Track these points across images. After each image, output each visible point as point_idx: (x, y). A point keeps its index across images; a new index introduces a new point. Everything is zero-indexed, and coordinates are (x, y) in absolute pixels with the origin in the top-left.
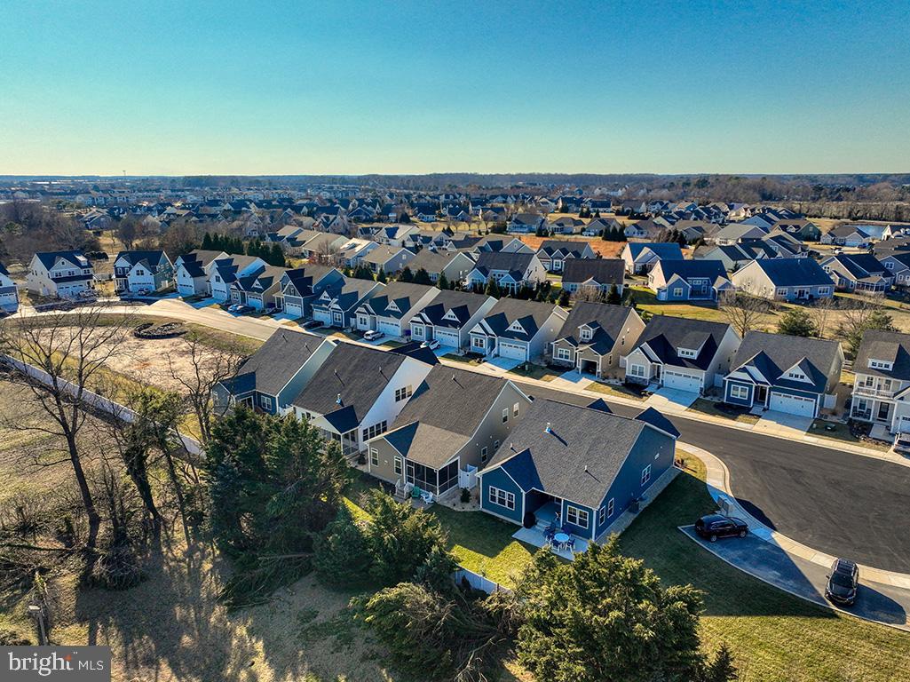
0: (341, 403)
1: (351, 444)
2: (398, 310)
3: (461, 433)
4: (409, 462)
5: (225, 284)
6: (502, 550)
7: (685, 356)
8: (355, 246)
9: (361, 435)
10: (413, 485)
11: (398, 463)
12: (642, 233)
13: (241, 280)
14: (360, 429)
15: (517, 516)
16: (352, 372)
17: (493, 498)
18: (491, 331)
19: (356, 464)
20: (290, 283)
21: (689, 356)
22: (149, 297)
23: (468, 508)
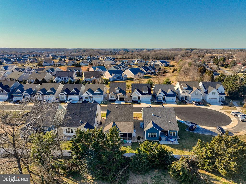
0: (82, 122)
2: (52, 92)
3: (130, 122)
4: (121, 134)
7: (145, 92)
10: (123, 140)
12: (84, 64)
15: (157, 138)
16: (80, 112)
17: (150, 136)
18: (90, 94)
23: (142, 141)
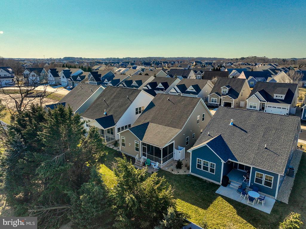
0: (106, 114)
1: (110, 136)
2: (137, 85)
3: (175, 127)
4: (143, 144)
5: (66, 79)
6: (212, 203)
7: (278, 98)
8: (120, 70)
9: (116, 130)
10: (146, 158)
11: (137, 145)
13: (72, 77)
14: (116, 127)
15: (217, 179)
16: (113, 99)
17: (199, 166)
18: (179, 91)
19: (113, 146)
20: (92, 76)
21: (280, 98)
22: (36, 85)
23: (182, 172)
